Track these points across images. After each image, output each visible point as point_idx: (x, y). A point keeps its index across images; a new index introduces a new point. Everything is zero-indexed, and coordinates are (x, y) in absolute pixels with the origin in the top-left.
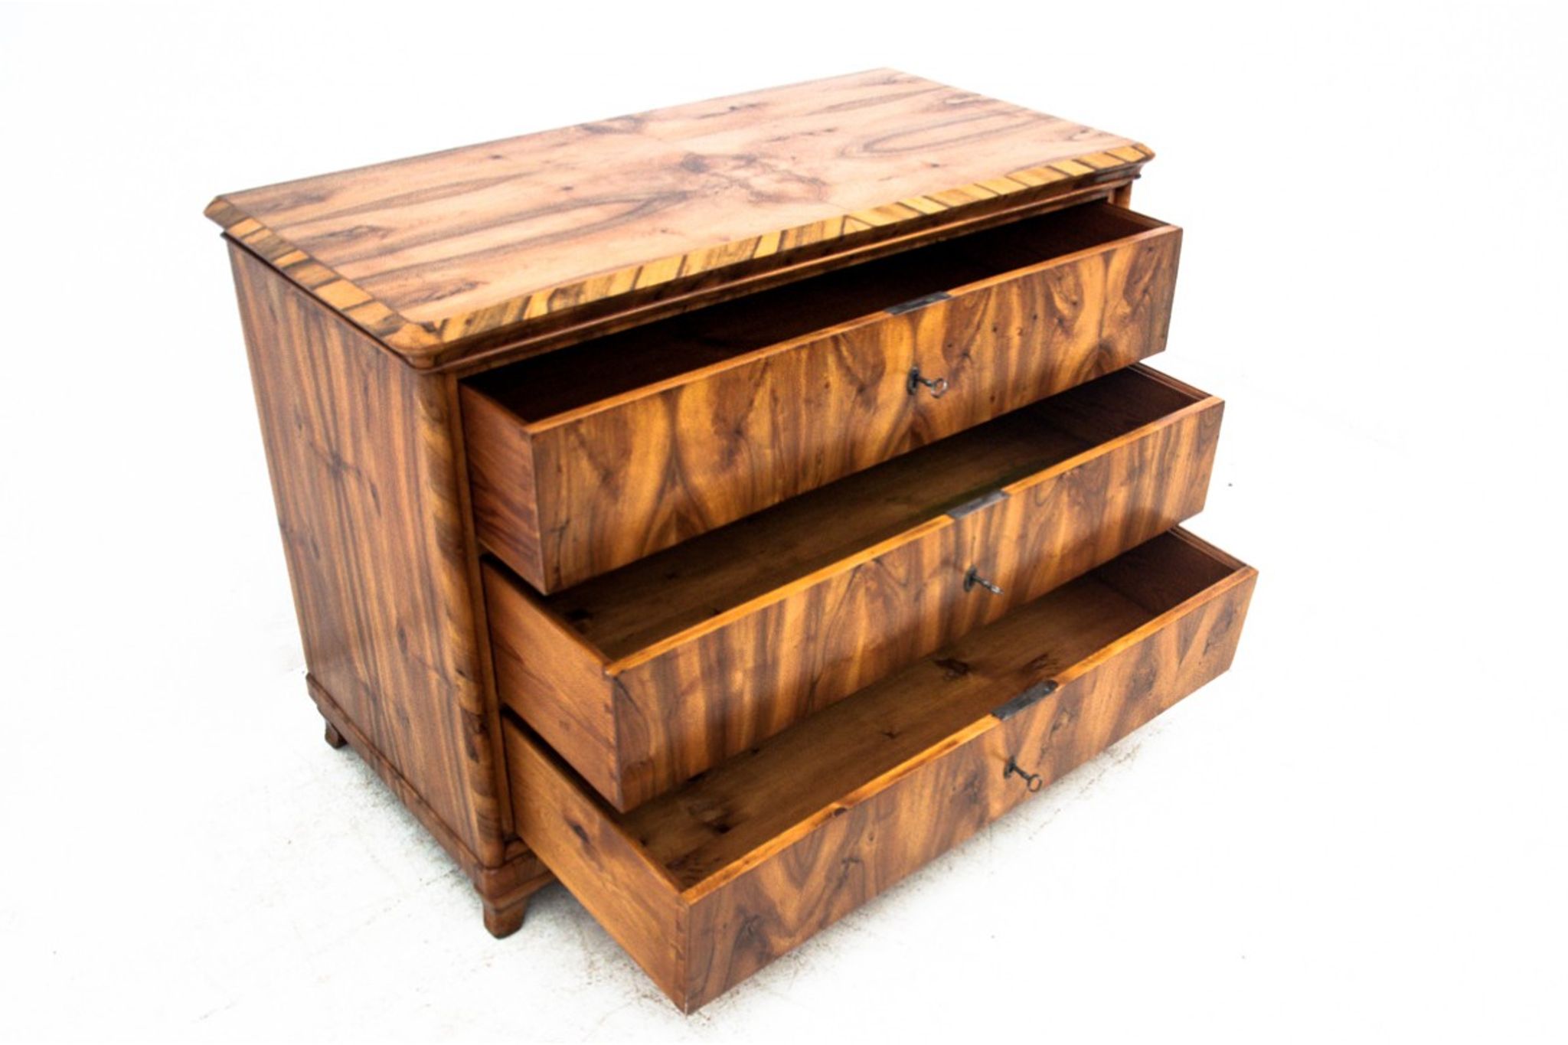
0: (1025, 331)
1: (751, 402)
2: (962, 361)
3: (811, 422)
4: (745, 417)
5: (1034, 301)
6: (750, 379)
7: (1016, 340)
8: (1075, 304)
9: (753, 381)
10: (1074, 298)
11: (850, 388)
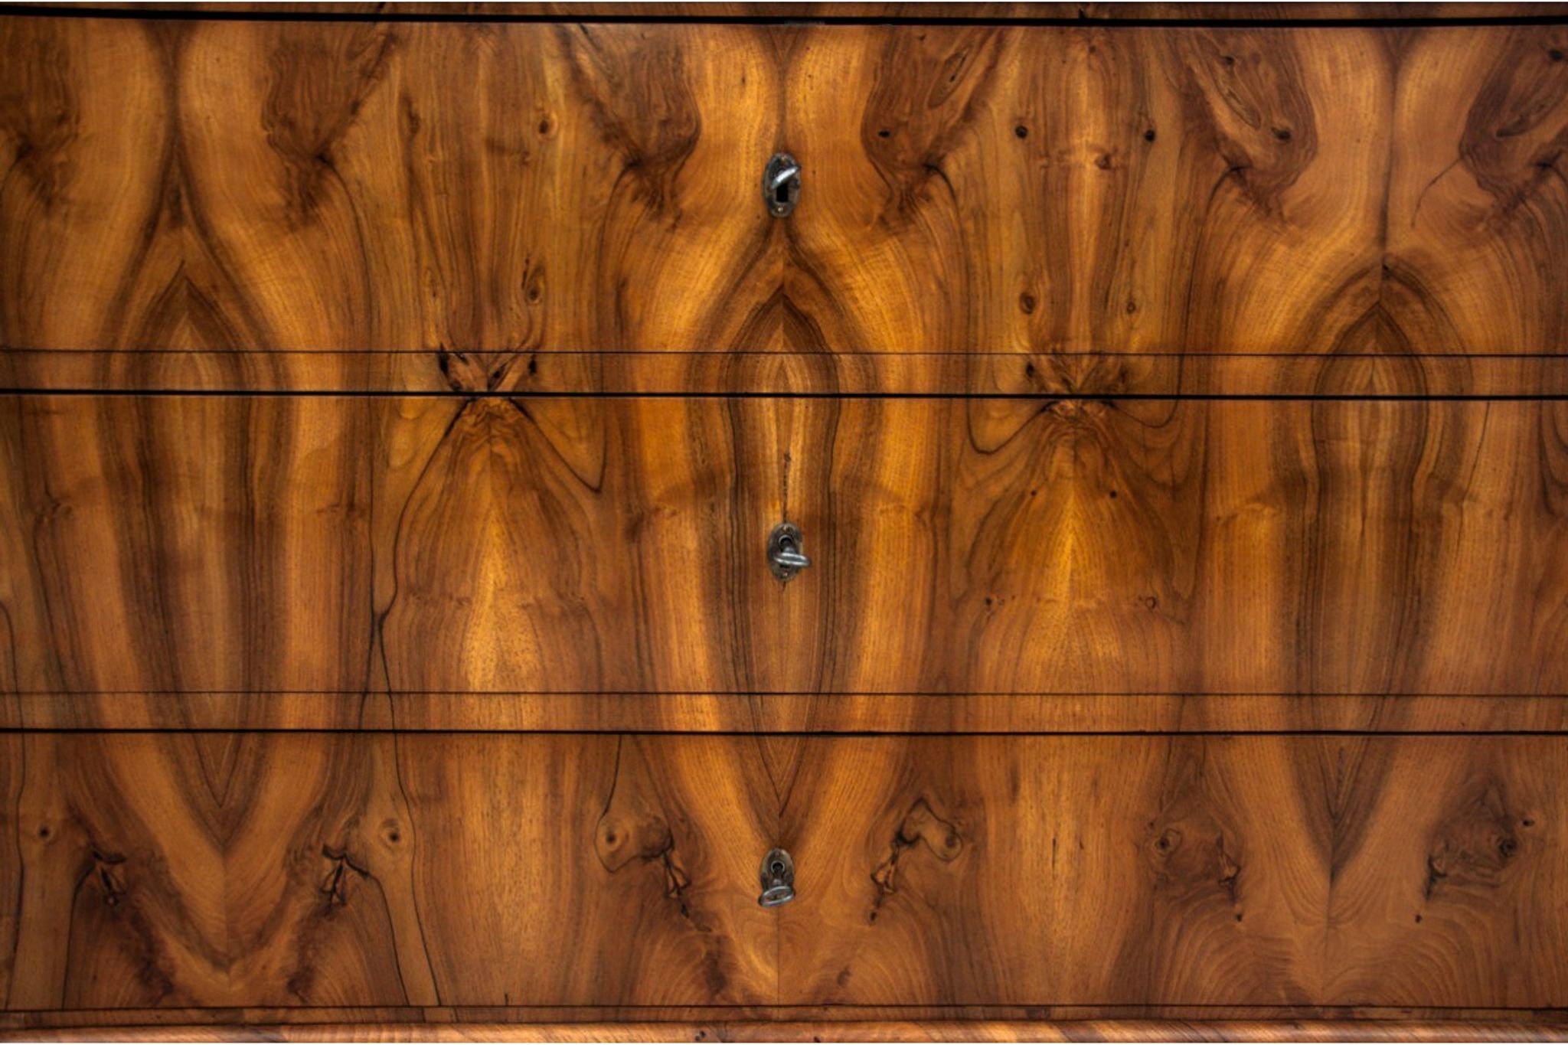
0: (1113, 162)
1: (355, 107)
2: (925, 179)
3: (505, 196)
4: (339, 131)
5: (1141, 95)
6: (352, 56)
7: (1088, 178)
8: (1284, 136)
9: (358, 62)
10: (1281, 122)
11: (604, 153)
